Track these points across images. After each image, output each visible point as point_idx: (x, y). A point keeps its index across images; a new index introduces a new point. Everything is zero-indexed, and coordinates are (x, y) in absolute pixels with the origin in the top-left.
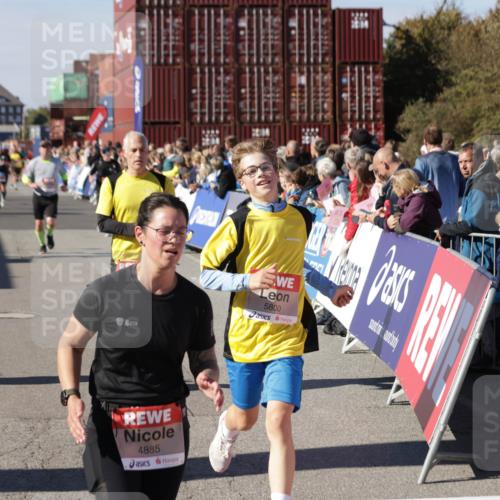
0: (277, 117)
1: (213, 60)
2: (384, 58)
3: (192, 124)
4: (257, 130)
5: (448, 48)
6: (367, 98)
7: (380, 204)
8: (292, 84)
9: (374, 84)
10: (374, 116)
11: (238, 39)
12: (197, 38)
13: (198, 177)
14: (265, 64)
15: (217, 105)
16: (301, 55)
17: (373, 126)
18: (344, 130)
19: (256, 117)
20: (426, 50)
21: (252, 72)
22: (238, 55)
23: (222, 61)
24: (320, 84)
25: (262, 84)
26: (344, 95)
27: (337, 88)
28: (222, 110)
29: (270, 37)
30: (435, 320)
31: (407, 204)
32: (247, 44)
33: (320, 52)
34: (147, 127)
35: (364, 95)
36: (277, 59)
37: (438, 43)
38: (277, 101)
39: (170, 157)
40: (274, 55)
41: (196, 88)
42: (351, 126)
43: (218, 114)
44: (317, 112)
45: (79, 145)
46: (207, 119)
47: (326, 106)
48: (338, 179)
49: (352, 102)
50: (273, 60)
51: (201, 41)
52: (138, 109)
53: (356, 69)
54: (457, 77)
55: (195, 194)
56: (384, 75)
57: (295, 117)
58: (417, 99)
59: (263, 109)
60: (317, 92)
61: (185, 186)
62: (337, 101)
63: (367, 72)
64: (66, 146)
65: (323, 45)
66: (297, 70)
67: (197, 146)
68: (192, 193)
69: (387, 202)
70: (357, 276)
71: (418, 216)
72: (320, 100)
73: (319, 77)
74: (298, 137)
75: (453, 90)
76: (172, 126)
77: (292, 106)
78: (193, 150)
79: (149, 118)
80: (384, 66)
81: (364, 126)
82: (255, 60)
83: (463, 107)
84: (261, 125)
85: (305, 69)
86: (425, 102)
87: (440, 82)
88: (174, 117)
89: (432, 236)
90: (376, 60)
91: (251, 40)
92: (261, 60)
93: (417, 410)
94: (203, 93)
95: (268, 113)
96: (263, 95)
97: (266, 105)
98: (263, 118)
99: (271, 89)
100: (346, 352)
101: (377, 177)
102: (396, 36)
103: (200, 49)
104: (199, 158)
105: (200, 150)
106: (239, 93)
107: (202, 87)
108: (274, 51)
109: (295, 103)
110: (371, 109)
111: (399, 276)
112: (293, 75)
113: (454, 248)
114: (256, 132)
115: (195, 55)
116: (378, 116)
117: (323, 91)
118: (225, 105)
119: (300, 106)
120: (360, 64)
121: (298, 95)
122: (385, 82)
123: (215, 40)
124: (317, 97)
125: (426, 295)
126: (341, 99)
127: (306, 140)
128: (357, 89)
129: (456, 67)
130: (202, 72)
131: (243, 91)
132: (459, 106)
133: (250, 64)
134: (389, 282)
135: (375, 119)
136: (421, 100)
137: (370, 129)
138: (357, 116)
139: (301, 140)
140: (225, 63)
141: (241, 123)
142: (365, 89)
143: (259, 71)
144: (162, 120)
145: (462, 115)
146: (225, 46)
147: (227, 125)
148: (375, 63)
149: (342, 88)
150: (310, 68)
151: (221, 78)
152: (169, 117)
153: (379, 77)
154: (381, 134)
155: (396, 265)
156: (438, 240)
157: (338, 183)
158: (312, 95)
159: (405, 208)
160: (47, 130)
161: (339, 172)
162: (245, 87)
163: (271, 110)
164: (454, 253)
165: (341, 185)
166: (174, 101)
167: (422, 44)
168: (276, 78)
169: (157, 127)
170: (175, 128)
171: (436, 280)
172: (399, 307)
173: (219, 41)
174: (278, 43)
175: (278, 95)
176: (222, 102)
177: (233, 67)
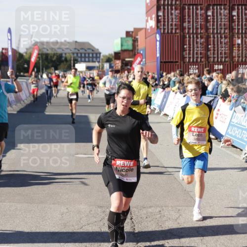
0: (227, 60)
1: (195, 31)
3: (184, 62)
4: (217, 66)
8: (234, 43)
11: (207, 21)
12: (187, 20)
14: (220, 33)
15: (197, 53)
16: (238, 29)
19: (216, 59)
21: (214, 37)
22: (207, 29)
23: (199, 32)
25: (219, 43)
28: (199, 56)
29: (223, 20)
32: (211, 23)
34: (162, 63)
36: (226, 31)
38: (227, 51)
39: (173, 79)
40: (225, 29)
41: (186, 45)
43: (197, 58)
44: (246, 57)
45: (129, 73)
46: (192, 60)
50: (224, 31)
51: (189, 22)
52: (158, 55)
55: (186, 97)
57: (235, 60)
59: (220, 56)
60: (246, 47)
61: (181, 93)
64: (122, 73)
66: (236, 36)
67: (187, 74)
68: (184, 96)
76: (175, 64)
77: (234, 54)
78: (185, 75)
79: (163, 59)
82: (215, 31)
84: (219, 63)
85: (240, 36)
88: (176, 60)
91: (213, 22)
92: (219, 31)
94: (190, 47)
95: (222, 57)
96: (220, 49)
97: (221, 53)
98: (219, 60)
99: (223, 46)
103: (188, 26)
105: (189, 75)
106: (208, 48)
107: (189, 44)
108: (225, 27)
112: (234, 39)
114: (216, 67)
115: (185, 29)
118: (201, 53)
119: (238, 54)
121: (237, 49)
123: (196, 21)
124: (246, 50)
127: (241, 70)
130: (190, 37)
131: (210, 47)
133: (213, 33)
140: (201, 33)
141: (209, 62)
143: (217, 37)
144: (169, 60)
146: (201, 24)
147: (202, 63)
150: (243, 35)
151: (199, 40)
152: (173, 59)
158: (244, 49)
160: (113, 65)
162: (211, 45)
163: (224, 56)
166: (176, 51)
168: (226, 40)
169: (167, 64)
170: (176, 65)
173: (198, 22)
174: (227, 23)
175: (227, 49)
176: (199, 52)
177: (205, 35)
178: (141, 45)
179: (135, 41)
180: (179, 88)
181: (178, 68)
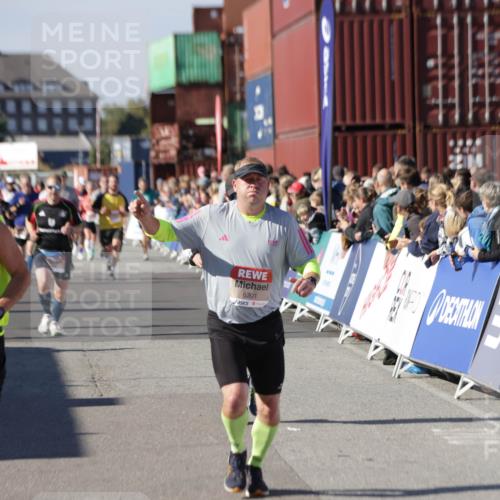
1: (467, 2)
3: (427, 127)
13: (441, 232)
15: (478, 90)
28: (488, 99)
34: (337, 134)
39: (385, 194)
41: (435, 56)
43: (480, 106)
46: (457, 117)
52: (326, 101)
61: (416, 251)
64: (182, 175)
68: (429, 264)
76: (389, 133)
79: (344, 118)
88: (393, 116)
94: (447, 66)
104: (444, 196)
107: (447, 54)
118: (493, 89)
130: (447, 25)
140: (491, 5)
144: (368, 121)
151: (484, 36)
152: (383, 117)
160: (146, 145)
166: (392, 84)
169: (360, 135)
170: (394, 137)
176: (487, 83)
179: (231, 46)
180: (407, 232)
181: (404, 152)
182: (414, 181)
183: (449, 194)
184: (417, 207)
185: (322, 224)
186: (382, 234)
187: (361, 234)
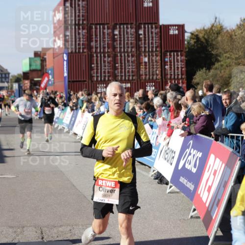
0: (134, 78)
1: (102, 50)
2: (186, 49)
3: (92, 81)
4: (124, 84)
5: (217, 43)
6: (178, 68)
7: (184, 120)
8: (141, 62)
9: (181, 61)
10: (181, 77)
11: (114, 40)
12: (94, 39)
13: (95, 107)
14: (127, 52)
15: (104, 72)
16: (145, 48)
17: (181, 82)
18: (166, 84)
19: (124, 78)
20: (206, 44)
21: (121, 56)
22: (114, 48)
23: (106, 50)
24: (155, 61)
25: (126, 62)
26: (166, 67)
27: (163, 63)
28: (107, 75)
29: (130, 39)
30: (212, 177)
31: (198, 120)
32: (118, 42)
33: (154, 46)
34: (70, 83)
35: (176, 66)
36: (133, 50)
37: (212, 40)
38: (134, 70)
39: (81, 98)
40: (132, 47)
41: (94, 64)
42: (170, 82)
43: (105, 76)
44: (153, 75)
46: (99, 79)
47: (157, 72)
48: (164, 108)
49: (170, 70)
50: (131, 50)
51: (96, 41)
52: (66, 74)
53: (172, 54)
54: (221, 57)
56: (186, 57)
57: (143, 78)
58: (202, 68)
59: (127, 74)
60: (153, 65)
61: (89, 112)
62: (163, 70)
63: (178, 55)
65: (156, 42)
66: (143, 55)
67: (95, 92)
69: (187, 119)
70: (173, 155)
71: (203, 126)
72: (155, 69)
73: (154, 58)
74: (144, 87)
75: (219, 63)
76: (82, 83)
77: (141, 72)
79: (71, 79)
80: (186, 52)
81: (176, 82)
82: (122, 50)
83: (225, 72)
84: (126, 82)
85: (147, 54)
86: (206, 70)
87: (213, 60)
88: (84, 78)
89: (210, 136)
90: (182, 49)
91: (120, 40)
92: (126, 50)
93: (204, 221)
94: (97, 66)
95: (129, 76)
96: (127, 67)
97: (128, 72)
98: (127, 78)
99: (131, 64)
100: (169, 193)
101: (183, 107)
102: (191, 38)
103: (95, 45)
104: (96, 98)
106: (115, 66)
107: (97, 63)
108: (132, 46)
109: (143, 71)
110: (180, 73)
111: (194, 155)
112: (141, 57)
113: (220, 141)
115: (93, 48)
116: (183, 77)
117: (156, 65)
118: (108, 72)
119: (145, 72)
120: (174, 51)
121: (144, 67)
122: (186, 60)
123: (103, 41)
124: (153, 68)
125: (207, 164)
126: (165, 69)
127: (148, 88)
128: (173, 64)
129: (220, 53)
130: (97, 56)
131: (117, 65)
132: (222, 71)
133: (120, 52)
134: (189, 158)
135: (182, 78)
136: (204, 69)
137: (180, 83)
138: (173, 77)
139: (145, 89)
140: (108, 52)
142: (177, 64)
143: (124, 55)
144: (77, 80)
145: (224, 76)
146: (108, 43)
148: (181, 51)
149: (165, 63)
150: (150, 54)
151: (106, 59)
152: (81, 79)
153: (183, 58)
154: (185, 85)
155: (192, 150)
156: (213, 137)
157: (164, 110)
158: (151, 67)
159: (197, 121)
160: (21, 85)
161: (164, 104)
162: (118, 63)
163: (131, 74)
164: (221, 144)
165: (165, 111)
166: (83, 70)
167: (204, 41)
168: (133, 59)
169: (75, 83)
170: (84, 84)
171: (212, 157)
172: (194, 170)
173: (105, 41)
174: (134, 42)
175: (134, 67)
176: (107, 71)
177: (112, 54)
178: (49, 64)
179: (43, 61)
180: (87, 107)
182: (89, 94)
183: (98, 98)
184: (89, 101)
185: (65, 105)
186: (81, 108)
187: (75, 108)
